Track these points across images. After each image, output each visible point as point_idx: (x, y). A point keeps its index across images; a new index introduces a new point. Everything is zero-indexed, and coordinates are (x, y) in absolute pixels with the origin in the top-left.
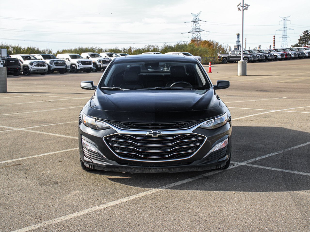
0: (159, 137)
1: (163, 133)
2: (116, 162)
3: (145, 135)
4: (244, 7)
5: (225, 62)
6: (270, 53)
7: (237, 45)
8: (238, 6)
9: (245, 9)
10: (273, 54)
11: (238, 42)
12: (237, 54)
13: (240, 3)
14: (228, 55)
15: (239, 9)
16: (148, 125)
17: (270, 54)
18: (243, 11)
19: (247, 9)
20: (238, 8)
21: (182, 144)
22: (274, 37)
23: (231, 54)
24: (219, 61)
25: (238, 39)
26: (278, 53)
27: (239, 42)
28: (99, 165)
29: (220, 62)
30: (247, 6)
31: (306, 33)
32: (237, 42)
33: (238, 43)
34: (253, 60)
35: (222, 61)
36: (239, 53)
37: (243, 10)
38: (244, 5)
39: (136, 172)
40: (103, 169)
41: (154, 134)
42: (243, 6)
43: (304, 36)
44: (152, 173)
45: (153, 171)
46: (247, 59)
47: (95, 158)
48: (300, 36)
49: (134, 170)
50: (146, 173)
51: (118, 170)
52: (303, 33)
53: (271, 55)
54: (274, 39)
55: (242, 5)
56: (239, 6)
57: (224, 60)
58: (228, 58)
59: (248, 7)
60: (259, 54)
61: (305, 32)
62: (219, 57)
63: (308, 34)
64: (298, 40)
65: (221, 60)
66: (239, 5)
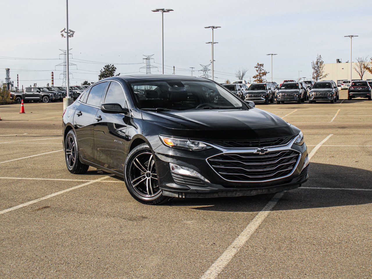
0: (266, 154)
1: (269, 150)
2: (222, 185)
3: (253, 153)
4: (69, 33)
5: (19, 102)
6: (72, 90)
7: (6, 83)
8: (61, 32)
9: (70, 36)
10: (76, 92)
11: (8, 79)
12: (35, 92)
13: (65, 28)
14: (22, 93)
15: (63, 35)
16: (249, 143)
17: (72, 92)
18: (68, 38)
19: (73, 36)
20: (61, 35)
21: (284, 161)
22: (52, 74)
23: (26, 91)
24: (11, 101)
25: (8, 75)
26: (81, 91)
27: (10, 78)
28: (199, 192)
29: (13, 102)
30: (71, 33)
31: (107, 68)
32: (6, 79)
33: (8, 81)
34: (54, 99)
35: (15, 101)
36: (37, 91)
37: (68, 36)
38: (69, 32)
39: (237, 196)
40: (198, 197)
41: (262, 151)
42: (67, 33)
43: (105, 71)
44: (253, 195)
45: (254, 193)
46: (48, 98)
47: (194, 184)
48: (101, 71)
49: (235, 194)
50: (247, 195)
51: (217, 195)
52: (104, 68)
53: (74, 93)
54: (53, 75)
55: (66, 31)
56: (63, 33)
57: (17, 99)
58: (22, 97)
59: (73, 34)
60: (61, 92)
61: (106, 66)
62: (12, 95)
63: (109, 69)
64: (99, 76)
65: (14, 99)
66: (63, 31)
